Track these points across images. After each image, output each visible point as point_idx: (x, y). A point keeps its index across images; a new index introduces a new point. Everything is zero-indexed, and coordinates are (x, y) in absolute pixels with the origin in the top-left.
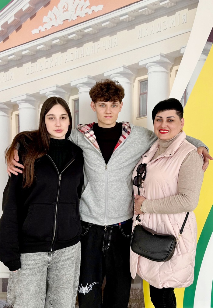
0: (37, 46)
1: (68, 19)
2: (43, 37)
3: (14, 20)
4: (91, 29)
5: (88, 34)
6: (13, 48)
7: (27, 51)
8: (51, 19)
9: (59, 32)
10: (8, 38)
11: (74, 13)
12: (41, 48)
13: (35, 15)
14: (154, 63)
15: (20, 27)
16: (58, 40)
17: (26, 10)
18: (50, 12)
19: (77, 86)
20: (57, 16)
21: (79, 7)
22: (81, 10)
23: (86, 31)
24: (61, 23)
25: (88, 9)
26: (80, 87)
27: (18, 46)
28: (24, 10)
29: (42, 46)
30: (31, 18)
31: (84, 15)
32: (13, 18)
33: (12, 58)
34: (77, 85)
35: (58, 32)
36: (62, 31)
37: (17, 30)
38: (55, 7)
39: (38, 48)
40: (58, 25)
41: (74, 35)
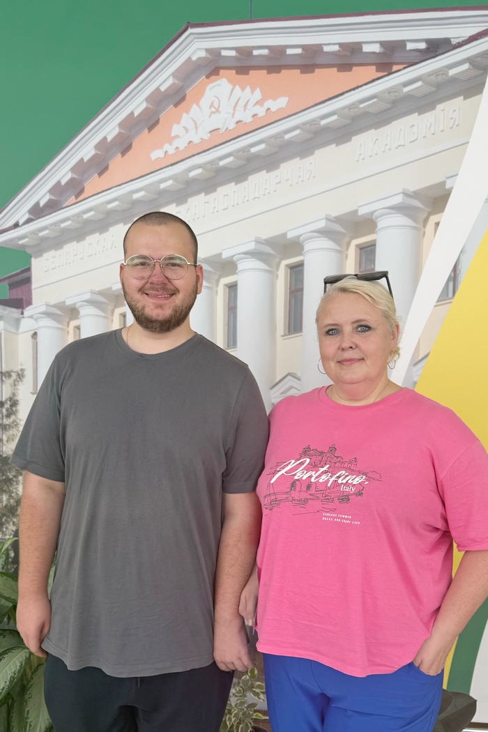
0: (161, 183)
1: (219, 129)
2: (172, 165)
3: (119, 134)
4: (262, 146)
5: (257, 156)
6: (116, 187)
7: (142, 194)
8: (186, 130)
9: (202, 154)
10: (106, 168)
11: (231, 115)
12: (168, 187)
13: (157, 122)
14: (388, 210)
15: (129, 147)
16: (200, 171)
17: (140, 115)
18: (185, 115)
19: (234, 258)
20: (198, 123)
21: (241, 104)
22: (245, 110)
23: (253, 150)
24: (206, 136)
25: (258, 106)
26: (240, 259)
27: (125, 183)
28: (136, 114)
29: (170, 182)
30: (150, 129)
31: (249, 119)
32: (117, 131)
33: (115, 207)
34: (234, 256)
35: (200, 155)
36: (208, 152)
37: (124, 153)
38: (195, 106)
39: (163, 186)
40: (200, 141)
41: (231, 159)
